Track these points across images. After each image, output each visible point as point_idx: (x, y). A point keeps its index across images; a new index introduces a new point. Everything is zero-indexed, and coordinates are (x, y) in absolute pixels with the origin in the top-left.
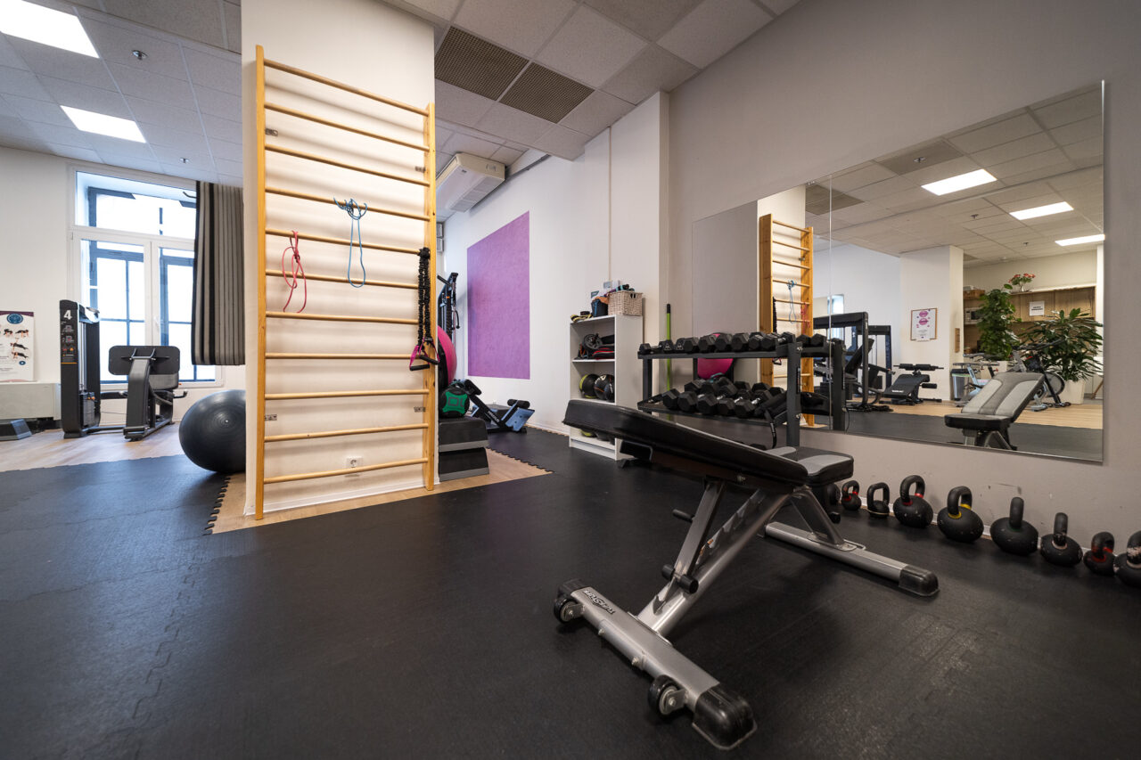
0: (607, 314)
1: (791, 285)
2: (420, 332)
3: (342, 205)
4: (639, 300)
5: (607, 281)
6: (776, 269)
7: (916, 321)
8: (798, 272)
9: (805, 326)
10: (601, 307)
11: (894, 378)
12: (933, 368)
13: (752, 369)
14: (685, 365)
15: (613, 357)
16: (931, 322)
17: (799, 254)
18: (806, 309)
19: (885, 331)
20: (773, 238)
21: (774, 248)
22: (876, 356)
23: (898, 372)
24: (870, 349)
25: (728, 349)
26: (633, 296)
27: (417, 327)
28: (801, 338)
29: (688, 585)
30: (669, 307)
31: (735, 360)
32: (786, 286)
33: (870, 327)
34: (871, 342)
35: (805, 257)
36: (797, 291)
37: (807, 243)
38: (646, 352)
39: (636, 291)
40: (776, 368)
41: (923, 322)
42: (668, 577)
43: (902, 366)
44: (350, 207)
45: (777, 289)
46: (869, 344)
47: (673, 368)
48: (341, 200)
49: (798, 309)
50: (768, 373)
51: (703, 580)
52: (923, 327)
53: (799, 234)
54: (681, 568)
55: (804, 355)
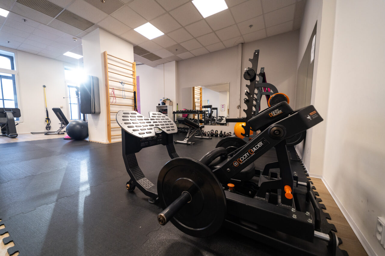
0: (165, 105)
1: (198, 99)
2: (135, 108)
3: (120, 83)
4: (172, 102)
5: (164, 97)
6: (195, 96)
7: (222, 107)
8: (199, 97)
9: (201, 108)
10: (164, 103)
11: (218, 119)
12: (224, 117)
13: (191, 116)
14: (181, 115)
15: (167, 113)
16: (224, 107)
17: (200, 93)
18: (201, 104)
19: (216, 109)
20: (195, 94)
21: (195, 92)
22: (214, 115)
23: (218, 118)
24: (212, 113)
25: (186, 112)
26: (171, 101)
27: (134, 107)
28: (200, 111)
29: (188, 138)
30: (177, 104)
31: (188, 114)
32: (197, 100)
33: (213, 108)
34: (213, 111)
35: (201, 93)
36: (199, 101)
37: (201, 91)
38: (174, 113)
39: (171, 100)
40: (195, 116)
41: (223, 107)
42: (186, 137)
43: (219, 117)
44: (122, 83)
45: (196, 100)
46: (212, 112)
47: (178, 116)
48: (120, 82)
49: (199, 104)
50: (194, 117)
51: (190, 137)
52: (223, 108)
53: (200, 89)
54: (187, 136)
55: (200, 113)
